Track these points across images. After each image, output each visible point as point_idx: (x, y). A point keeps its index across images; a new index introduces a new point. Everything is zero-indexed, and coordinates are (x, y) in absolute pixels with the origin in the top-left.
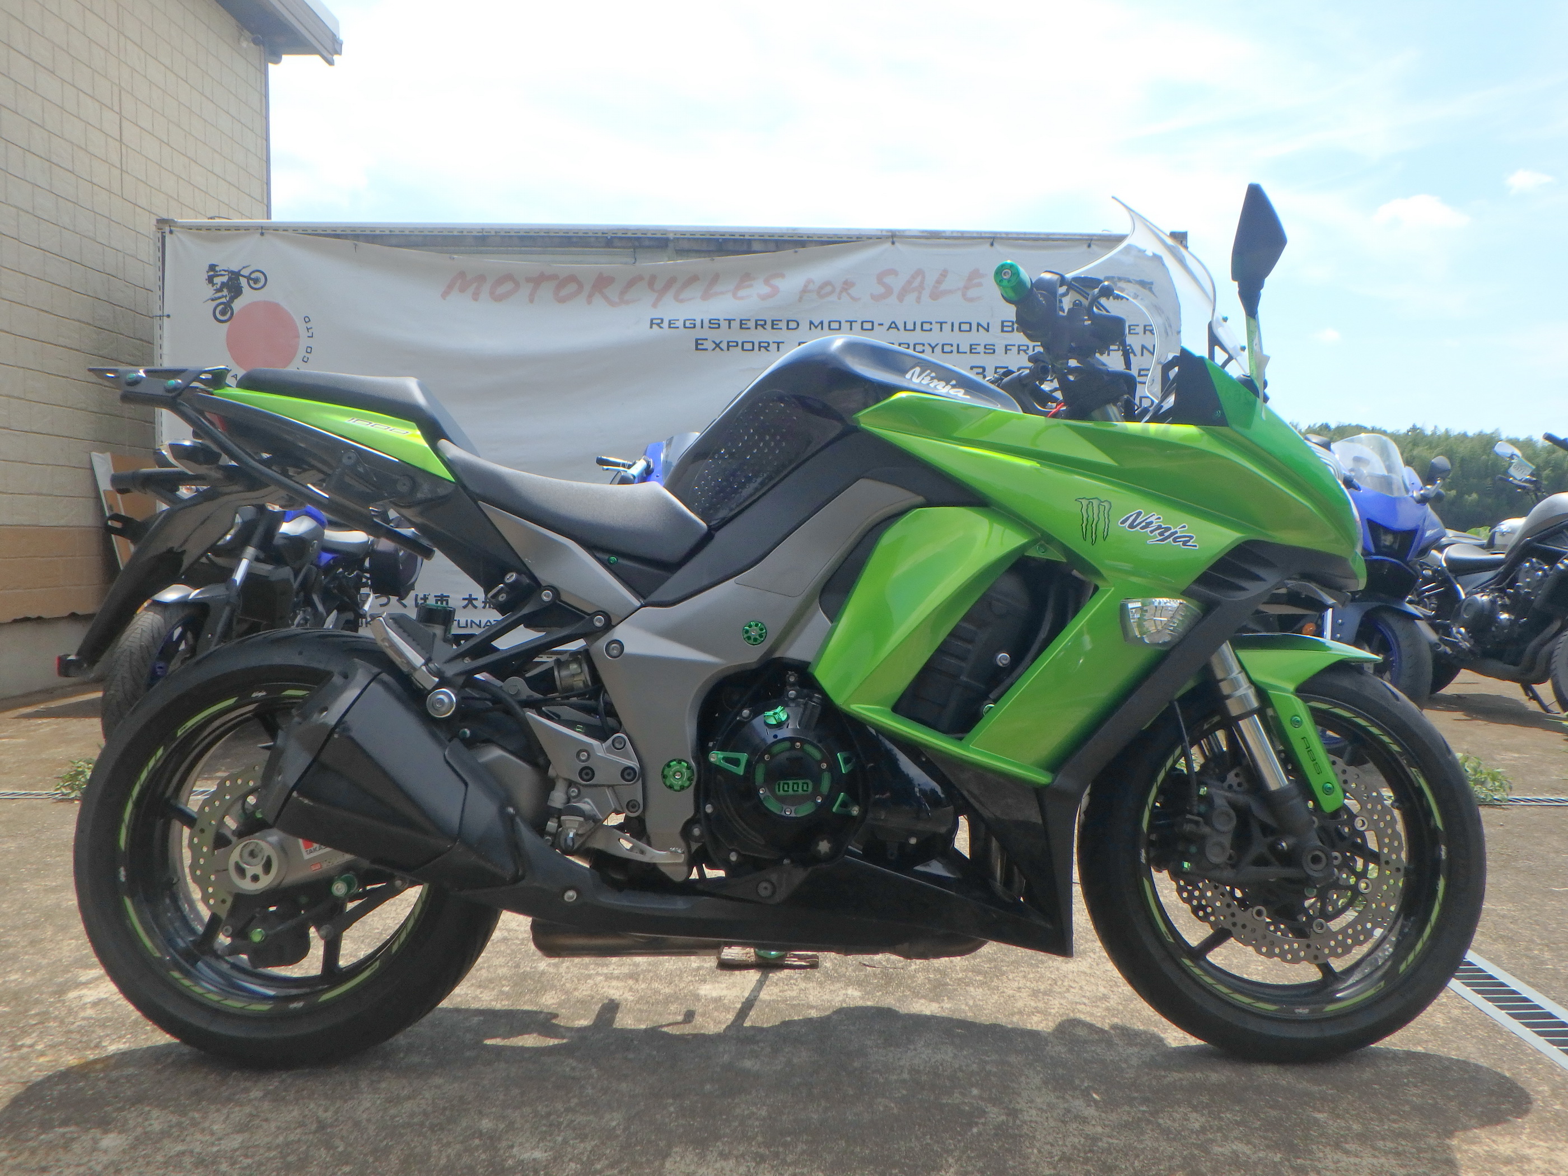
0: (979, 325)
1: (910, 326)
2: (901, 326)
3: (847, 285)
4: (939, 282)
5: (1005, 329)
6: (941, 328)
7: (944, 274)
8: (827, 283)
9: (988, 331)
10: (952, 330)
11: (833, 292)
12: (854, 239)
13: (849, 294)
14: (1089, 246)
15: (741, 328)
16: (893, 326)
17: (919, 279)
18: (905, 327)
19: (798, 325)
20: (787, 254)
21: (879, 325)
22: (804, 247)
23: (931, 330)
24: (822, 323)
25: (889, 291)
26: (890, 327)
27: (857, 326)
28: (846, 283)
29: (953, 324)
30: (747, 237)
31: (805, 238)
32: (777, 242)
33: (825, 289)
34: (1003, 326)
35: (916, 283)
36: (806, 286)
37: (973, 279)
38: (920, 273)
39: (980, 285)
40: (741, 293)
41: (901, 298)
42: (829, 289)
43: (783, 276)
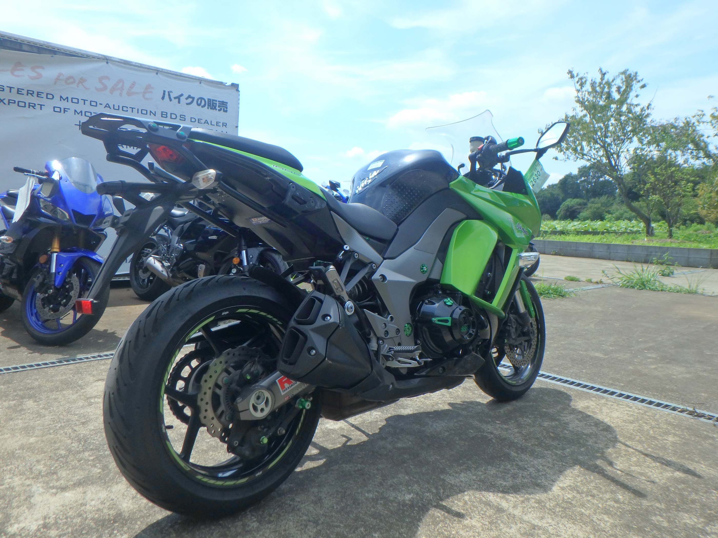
0: (151, 112)
1: (116, 107)
2: (112, 107)
3: (82, 81)
4: (131, 87)
5: (163, 116)
6: (132, 111)
7: (134, 84)
8: (71, 77)
9: (155, 115)
10: (138, 113)
11: (74, 82)
12: (85, 56)
13: (83, 85)
14: (200, 83)
15: (18, 93)
16: (107, 106)
17: (121, 84)
18: (114, 107)
19: (53, 97)
20: (47, 56)
21: (100, 104)
22: (55, 54)
23: (127, 111)
24: (67, 98)
25: (105, 88)
26: (106, 106)
27: (88, 103)
28: (81, 79)
29: (138, 109)
30: (19, 41)
31: (56, 50)
32: (38, 48)
33: (69, 80)
34: (162, 114)
35: (120, 86)
36: (58, 76)
37: (148, 88)
38: (121, 81)
39: (151, 92)
40: (16, 73)
41: (112, 92)
42: (72, 80)
43: (43, 68)
